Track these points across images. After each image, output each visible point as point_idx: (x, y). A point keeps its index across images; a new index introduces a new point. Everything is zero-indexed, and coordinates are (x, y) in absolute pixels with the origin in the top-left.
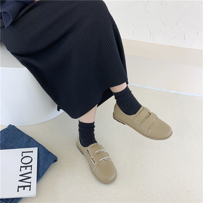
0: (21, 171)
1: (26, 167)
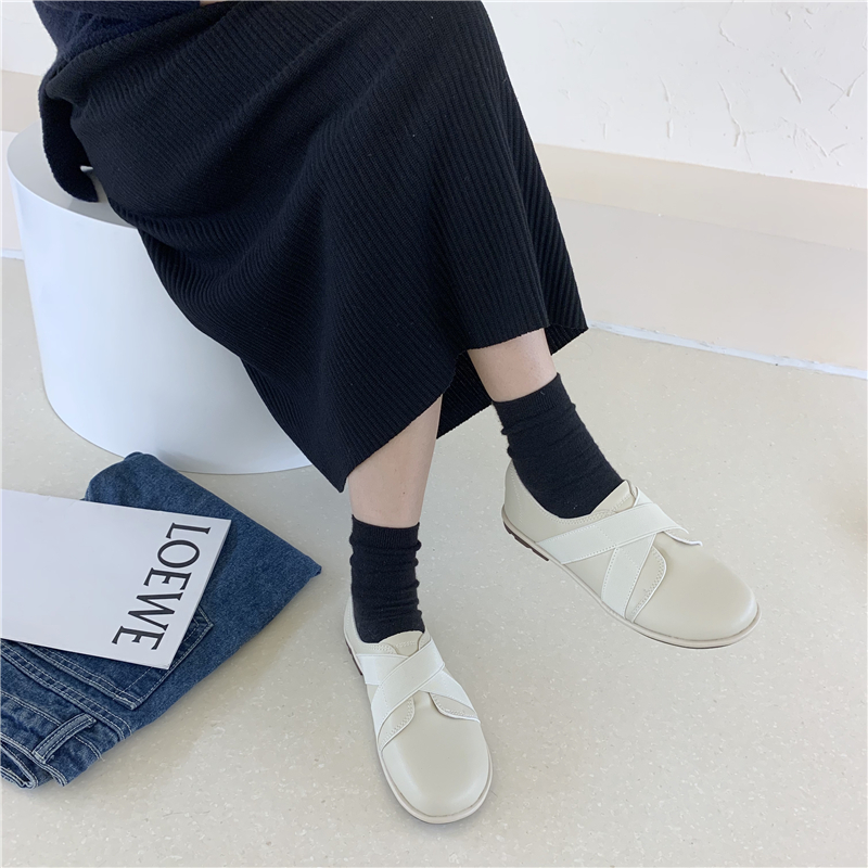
0: (146, 583)
1: (168, 575)
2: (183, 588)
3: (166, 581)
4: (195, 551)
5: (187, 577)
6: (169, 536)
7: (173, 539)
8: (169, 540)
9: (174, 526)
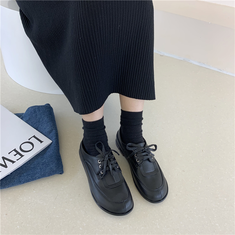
0: (9, 153)
1: (18, 153)
2: (17, 160)
3: (15, 155)
4: (32, 148)
5: (22, 156)
6: (29, 139)
7: (30, 141)
8: (28, 141)
9: (34, 137)
